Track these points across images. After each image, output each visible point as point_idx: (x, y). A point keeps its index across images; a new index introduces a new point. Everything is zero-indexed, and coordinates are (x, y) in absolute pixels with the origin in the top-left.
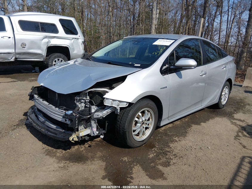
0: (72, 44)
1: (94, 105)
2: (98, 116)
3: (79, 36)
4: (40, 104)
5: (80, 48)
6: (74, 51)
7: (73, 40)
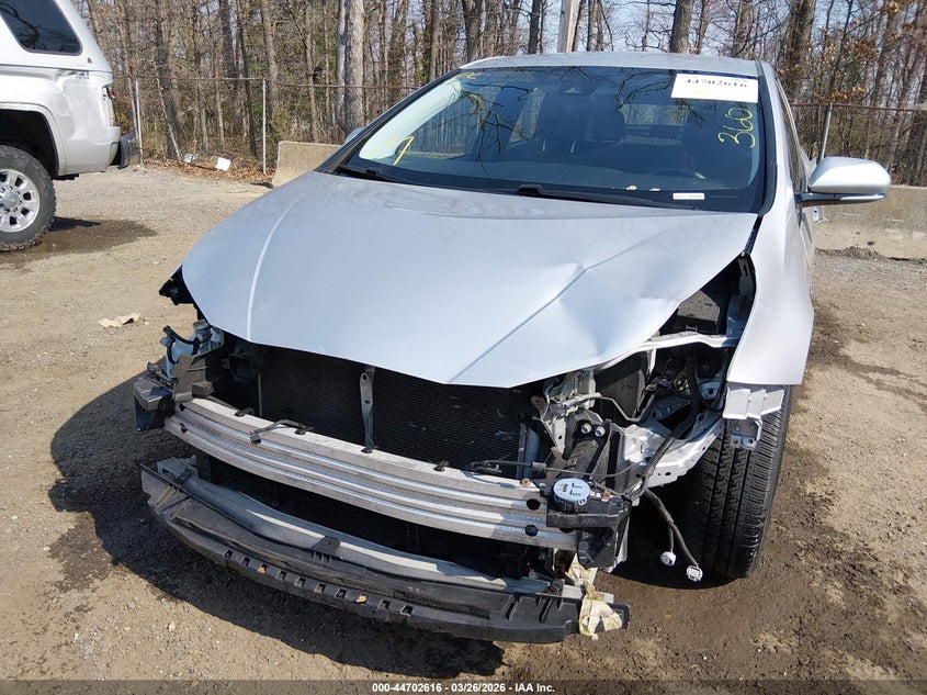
0: (62, 102)
1: (630, 423)
2: (668, 474)
3: (89, 61)
4: (286, 457)
5: (96, 116)
6: (72, 132)
7: (62, 80)
